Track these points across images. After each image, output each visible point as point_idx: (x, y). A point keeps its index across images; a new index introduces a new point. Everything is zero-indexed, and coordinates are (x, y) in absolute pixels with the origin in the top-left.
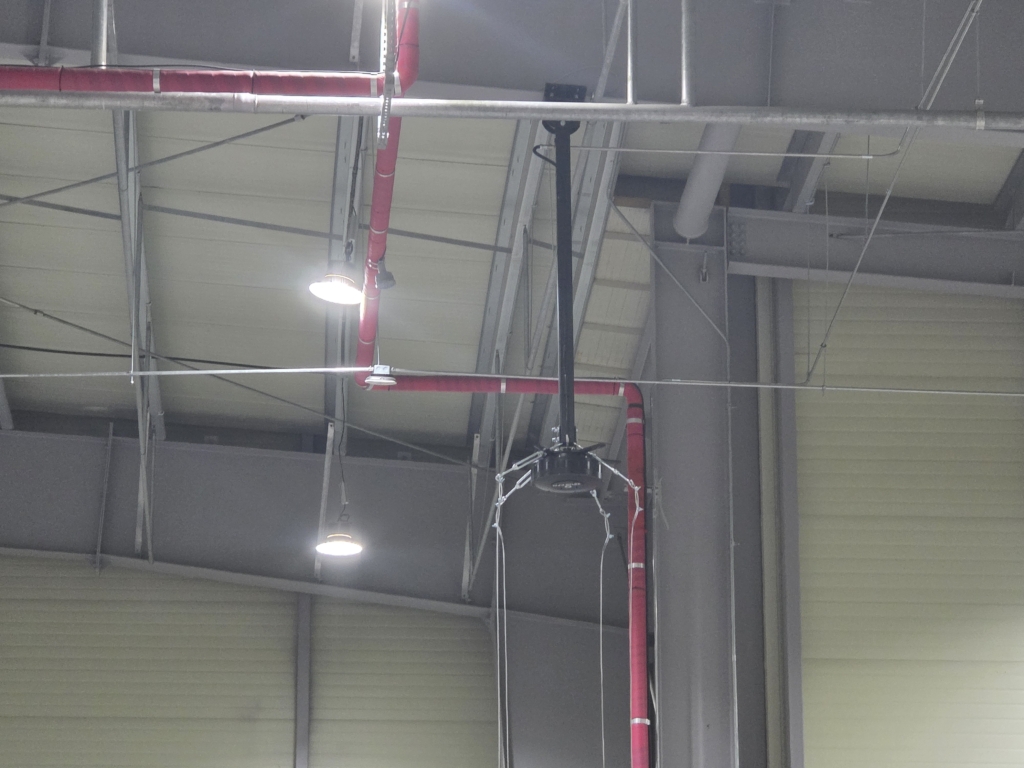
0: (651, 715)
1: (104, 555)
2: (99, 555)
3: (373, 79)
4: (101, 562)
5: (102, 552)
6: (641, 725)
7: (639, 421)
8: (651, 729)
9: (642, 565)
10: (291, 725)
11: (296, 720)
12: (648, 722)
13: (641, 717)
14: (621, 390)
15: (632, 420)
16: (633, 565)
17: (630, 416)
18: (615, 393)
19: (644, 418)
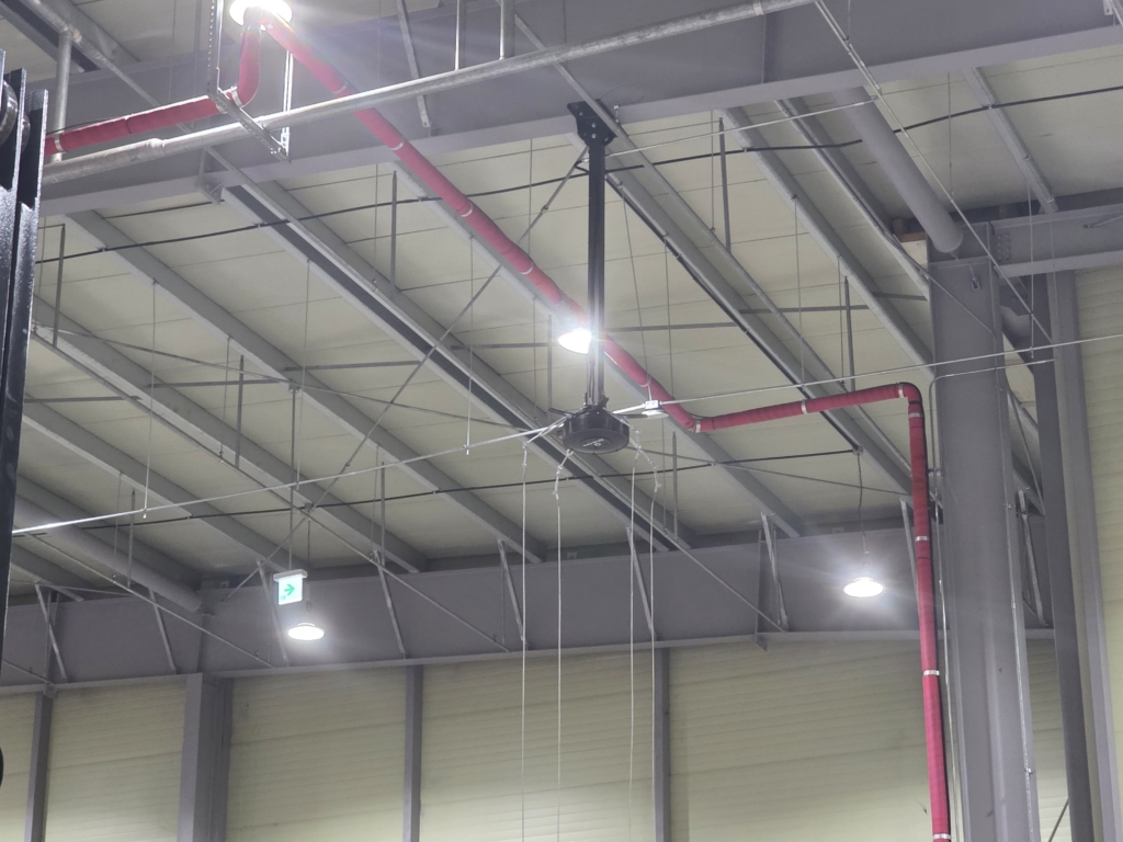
1: (761, 633)
4: (761, 640)
6: (932, 676)
7: (918, 415)
9: (926, 538)
12: (937, 673)
13: (930, 669)
14: (901, 392)
15: (913, 415)
16: (918, 539)
17: (910, 412)
18: (897, 396)
19: (922, 412)
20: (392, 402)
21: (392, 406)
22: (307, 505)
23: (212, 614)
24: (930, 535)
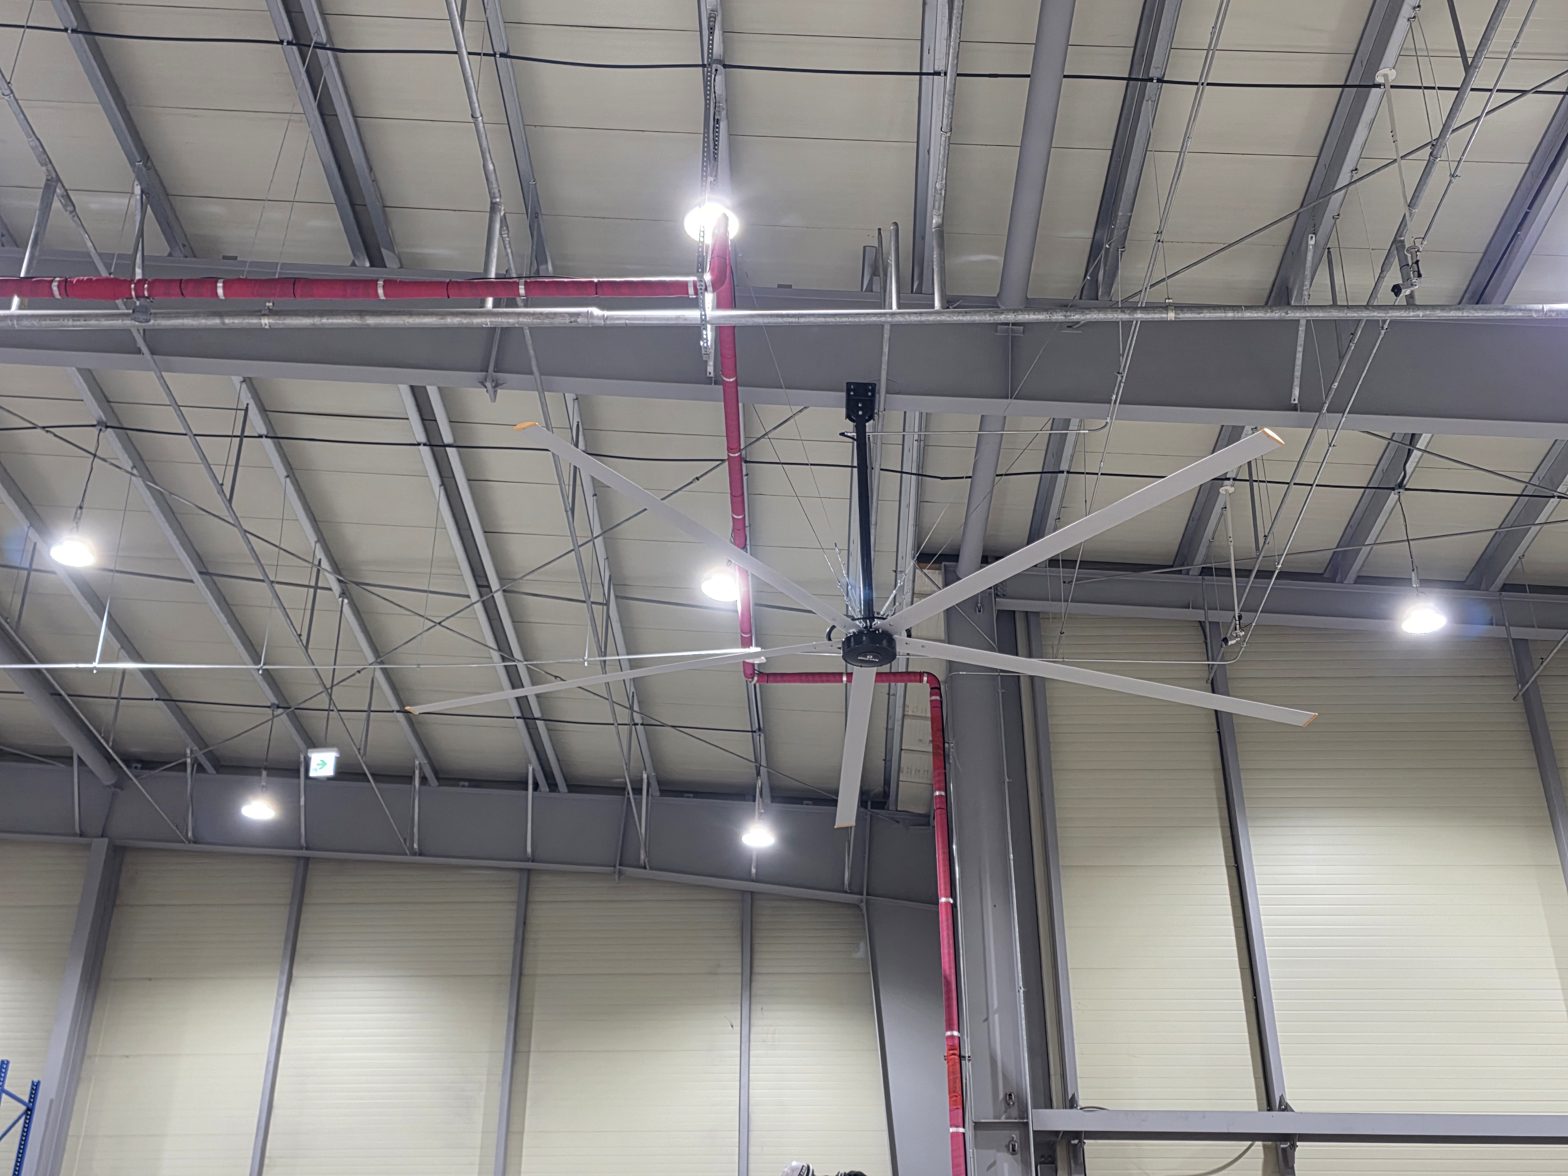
0: (953, 895)
1: (621, 867)
2: (618, 867)
3: (690, 281)
4: (620, 873)
5: (620, 865)
6: (947, 903)
7: (938, 698)
8: (954, 906)
9: (943, 793)
10: (740, 977)
11: (742, 974)
12: (951, 901)
13: (946, 896)
14: (925, 679)
15: (934, 698)
16: (937, 793)
17: (931, 695)
18: (921, 681)
19: (941, 697)
20: (440, 623)
21: (438, 627)
22: (273, 704)
23: (122, 789)
24: (946, 789)
